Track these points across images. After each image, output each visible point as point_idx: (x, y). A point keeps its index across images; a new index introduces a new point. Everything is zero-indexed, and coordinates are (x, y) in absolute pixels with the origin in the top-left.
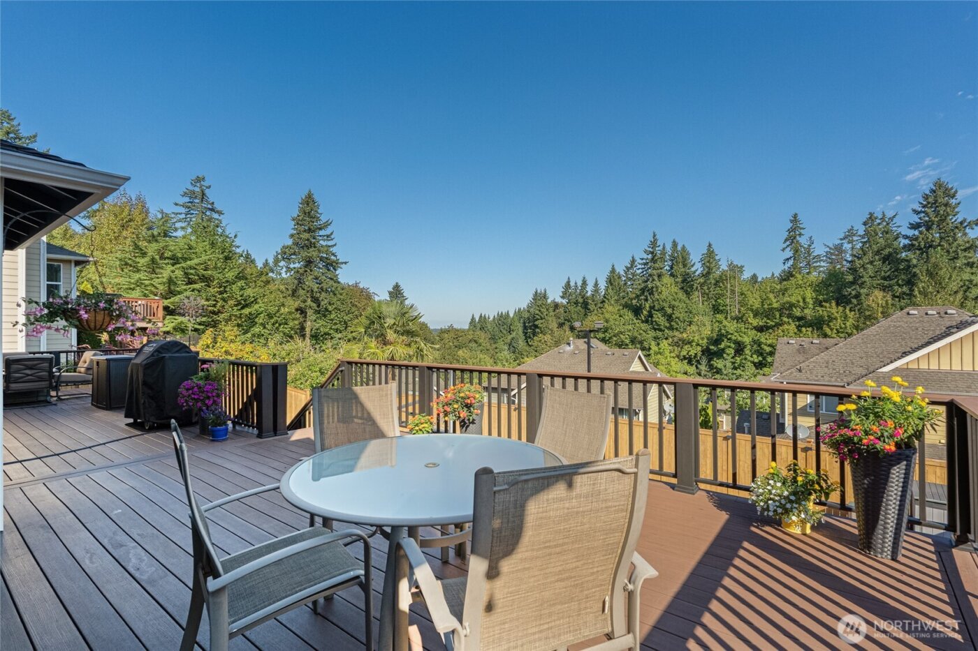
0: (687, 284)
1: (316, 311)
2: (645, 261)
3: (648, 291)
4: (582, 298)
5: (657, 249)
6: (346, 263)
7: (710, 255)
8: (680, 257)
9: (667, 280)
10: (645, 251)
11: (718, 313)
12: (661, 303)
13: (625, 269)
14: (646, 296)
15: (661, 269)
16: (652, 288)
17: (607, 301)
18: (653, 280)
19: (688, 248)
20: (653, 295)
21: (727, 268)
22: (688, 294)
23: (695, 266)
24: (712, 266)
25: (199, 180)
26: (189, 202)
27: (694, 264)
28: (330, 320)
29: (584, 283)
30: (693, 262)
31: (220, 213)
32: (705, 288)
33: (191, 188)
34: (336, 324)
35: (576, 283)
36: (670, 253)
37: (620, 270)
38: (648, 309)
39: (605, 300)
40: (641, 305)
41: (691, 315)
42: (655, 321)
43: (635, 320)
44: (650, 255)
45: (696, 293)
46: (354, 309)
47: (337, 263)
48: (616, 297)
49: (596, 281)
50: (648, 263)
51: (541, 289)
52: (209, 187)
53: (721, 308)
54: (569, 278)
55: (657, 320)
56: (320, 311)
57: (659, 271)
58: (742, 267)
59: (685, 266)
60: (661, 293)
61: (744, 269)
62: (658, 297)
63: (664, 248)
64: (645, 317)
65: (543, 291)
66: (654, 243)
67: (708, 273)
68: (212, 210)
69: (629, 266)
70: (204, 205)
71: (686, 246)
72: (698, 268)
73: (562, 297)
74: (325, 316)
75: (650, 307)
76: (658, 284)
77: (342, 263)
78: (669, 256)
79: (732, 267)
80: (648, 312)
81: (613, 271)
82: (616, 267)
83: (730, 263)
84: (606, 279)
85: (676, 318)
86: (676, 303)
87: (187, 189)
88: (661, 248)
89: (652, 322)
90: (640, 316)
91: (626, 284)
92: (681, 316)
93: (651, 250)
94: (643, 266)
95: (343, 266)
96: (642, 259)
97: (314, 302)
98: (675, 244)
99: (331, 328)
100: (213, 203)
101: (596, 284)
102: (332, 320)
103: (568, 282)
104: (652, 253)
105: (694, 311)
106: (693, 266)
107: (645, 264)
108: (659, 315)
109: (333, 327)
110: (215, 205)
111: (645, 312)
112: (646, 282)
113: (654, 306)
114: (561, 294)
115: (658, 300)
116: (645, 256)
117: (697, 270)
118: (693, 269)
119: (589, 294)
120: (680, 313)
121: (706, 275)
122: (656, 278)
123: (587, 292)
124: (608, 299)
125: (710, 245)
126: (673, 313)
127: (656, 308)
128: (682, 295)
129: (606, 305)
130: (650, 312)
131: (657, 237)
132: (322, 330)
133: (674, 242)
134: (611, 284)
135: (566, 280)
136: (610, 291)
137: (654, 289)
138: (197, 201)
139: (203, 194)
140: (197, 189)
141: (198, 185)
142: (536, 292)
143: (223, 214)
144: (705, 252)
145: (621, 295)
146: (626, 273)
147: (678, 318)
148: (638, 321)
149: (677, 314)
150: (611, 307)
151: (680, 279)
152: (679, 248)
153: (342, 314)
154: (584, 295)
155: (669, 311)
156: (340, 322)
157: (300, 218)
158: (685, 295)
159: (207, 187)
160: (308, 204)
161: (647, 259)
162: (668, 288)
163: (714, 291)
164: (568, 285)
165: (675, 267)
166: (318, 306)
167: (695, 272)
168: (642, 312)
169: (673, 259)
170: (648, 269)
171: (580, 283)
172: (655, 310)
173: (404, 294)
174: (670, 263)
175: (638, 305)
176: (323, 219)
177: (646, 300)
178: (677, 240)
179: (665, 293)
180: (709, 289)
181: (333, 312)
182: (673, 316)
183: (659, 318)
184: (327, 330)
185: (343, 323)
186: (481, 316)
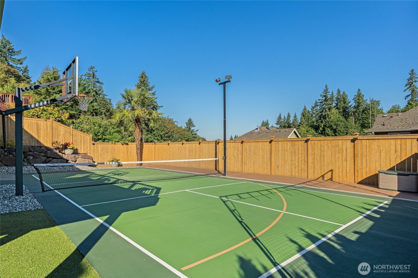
0: (345, 113)
1: (147, 130)
2: (321, 101)
3: (323, 117)
4: (288, 124)
5: (328, 94)
6: (162, 107)
7: (359, 96)
8: (342, 98)
9: (334, 111)
10: (321, 96)
11: (364, 128)
12: (330, 123)
13: (311, 108)
14: (322, 120)
15: (330, 104)
16: (325, 115)
17: (301, 125)
18: (326, 111)
19: (347, 93)
20: (326, 119)
21: (369, 103)
22: (346, 118)
23: (350, 103)
24: (360, 101)
25: (92, 68)
26: (88, 79)
27: (350, 102)
28: (154, 134)
29: (289, 116)
30: (349, 101)
31: (102, 83)
32: (356, 114)
33: (88, 72)
34: (157, 136)
35: (285, 117)
36: (336, 97)
37: (309, 109)
38: (323, 127)
39: (300, 124)
40: (319, 125)
41: (347, 129)
42: (327, 133)
43: (315, 133)
44: (324, 97)
45: (351, 117)
46: (165, 129)
47: (157, 106)
48: (306, 123)
49: (295, 115)
50: (323, 102)
51: (265, 120)
52: (96, 71)
53: (366, 125)
54: (280, 114)
55: (328, 132)
56: (149, 130)
57: (329, 106)
58: (379, 101)
59: (345, 103)
60: (330, 118)
61: (380, 102)
62: (329, 120)
63: (332, 94)
64: (321, 131)
65: (266, 121)
66: (326, 91)
67: (358, 106)
68: (98, 82)
69: (314, 106)
70: (94, 80)
71: (345, 92)
72: (353, 104)
73: (277, 124)
74: (151, 132)
75: (324, 126)
76: (329, 113)
77: (160, 107)
78: (336, 98)
79: (373, 102)
80: (323, 128)
81: (305, 109)
82: (307, 108)
83: (371, 99)
84: (301, 114)
85: (339, 131)
86: (339, 123)
87: (87, 73)
88: (331, 93)
89: (325, 133)
90: (318, 131)
91: (312, 116)
92: (342, 130)
93: (325, 95)
94: (320, 104)
95: (161, 108)
96: (319, 100)
97: (146, 126)
98: (339, 91)
99: (154, 139)
100: (98, 79)
101: (295, 116)
102: (155, 134)
103: (280, 116)
104: (325, 96)
105: (349, 127)
106: (349, 103)
107: (321, 103)
108: (329, 130)
109: (155, 138)
110: (99, 80)
111: (321, 129)
112: (322, 112)
113: (326, 125)
114: (276, 122)
115: (328, 122)
116: (321, 98)
117: (352, 105)
118: (350, 104)
119: (291, 122)
120: (341, 128)
121: (357, 107)
122: (327, 110)
123: (290, 121)
124: (302, 124)
125: (359, 90)
126: (337, 128)
127: (327, 126)
128: (342, 118)
129: (301, 127)
130: (324, 128)
131: (328, 87)
132: (150, 139)
133: (338, 90)
134: (304, 116)
135: (279, 115)
136: (303, 119)
137: (326, 116)
138: (91, 78)
139: (94, 74)
140: (91, 72)
141: (91, 70)
142: (263, 122)
143: (103, 84)
144: (356, 94)
145: (309, 122)
146: (312, 110)
147: (340, 131)
148: (317, 133)
149: (339, 128)
150: (304, 128)
151: (341, 110)
152: (341, 93)
153: (160, 131)
154: (289, 122)
155: (335, 127)
156: (159, 135)
157: (139, 85)
158: (344, 119)
159: (95, 71)
160: (142, 78)
161: (322, 100)
162: (334, 115)
163: (361, 116)
164: (280, 117)
165: (339, 104)
166: (148, 128)
167: (350, 106)
168: (319, 129)
169: (338, 99)
170: (323, 105)
171: (286, 117)
172: (326, 127)
173: (194, 124)
174: (336, 102)
175: (317, 125)
176: (151, 85)
177: (322, 122)
178: (340, 89)
179: (333, 117)
180: (358, 114)
181: (155, 131)
182: (337, 129)
183: (328, 131)
184: (152, 139)
185: (160, 136)
186: (235, 136)
